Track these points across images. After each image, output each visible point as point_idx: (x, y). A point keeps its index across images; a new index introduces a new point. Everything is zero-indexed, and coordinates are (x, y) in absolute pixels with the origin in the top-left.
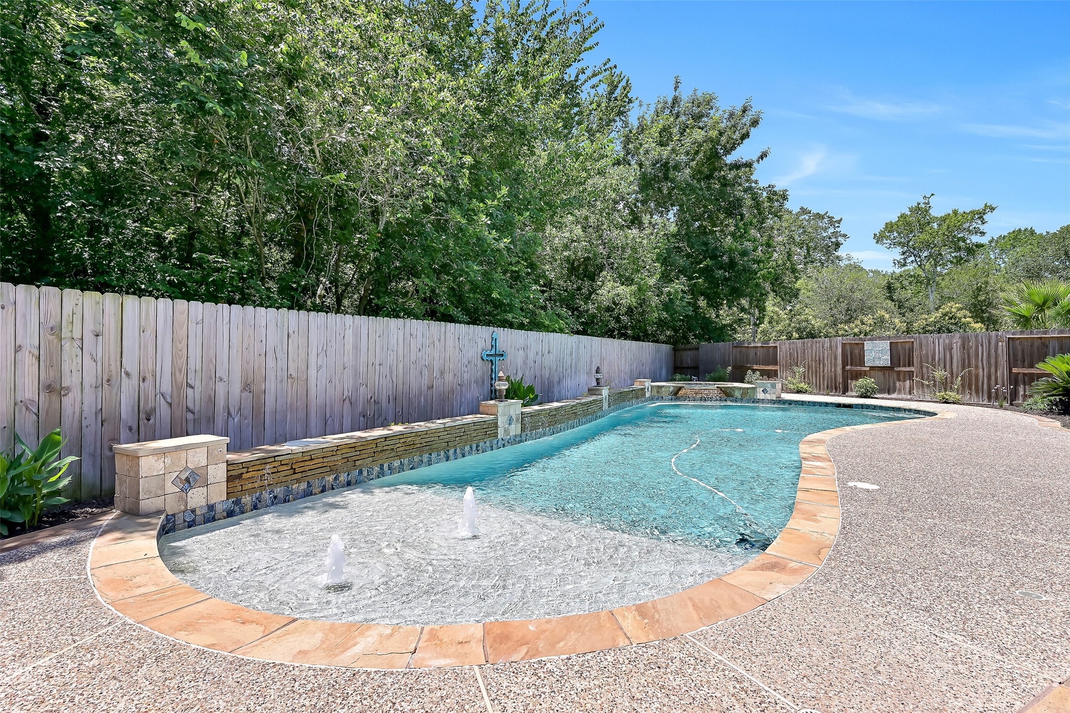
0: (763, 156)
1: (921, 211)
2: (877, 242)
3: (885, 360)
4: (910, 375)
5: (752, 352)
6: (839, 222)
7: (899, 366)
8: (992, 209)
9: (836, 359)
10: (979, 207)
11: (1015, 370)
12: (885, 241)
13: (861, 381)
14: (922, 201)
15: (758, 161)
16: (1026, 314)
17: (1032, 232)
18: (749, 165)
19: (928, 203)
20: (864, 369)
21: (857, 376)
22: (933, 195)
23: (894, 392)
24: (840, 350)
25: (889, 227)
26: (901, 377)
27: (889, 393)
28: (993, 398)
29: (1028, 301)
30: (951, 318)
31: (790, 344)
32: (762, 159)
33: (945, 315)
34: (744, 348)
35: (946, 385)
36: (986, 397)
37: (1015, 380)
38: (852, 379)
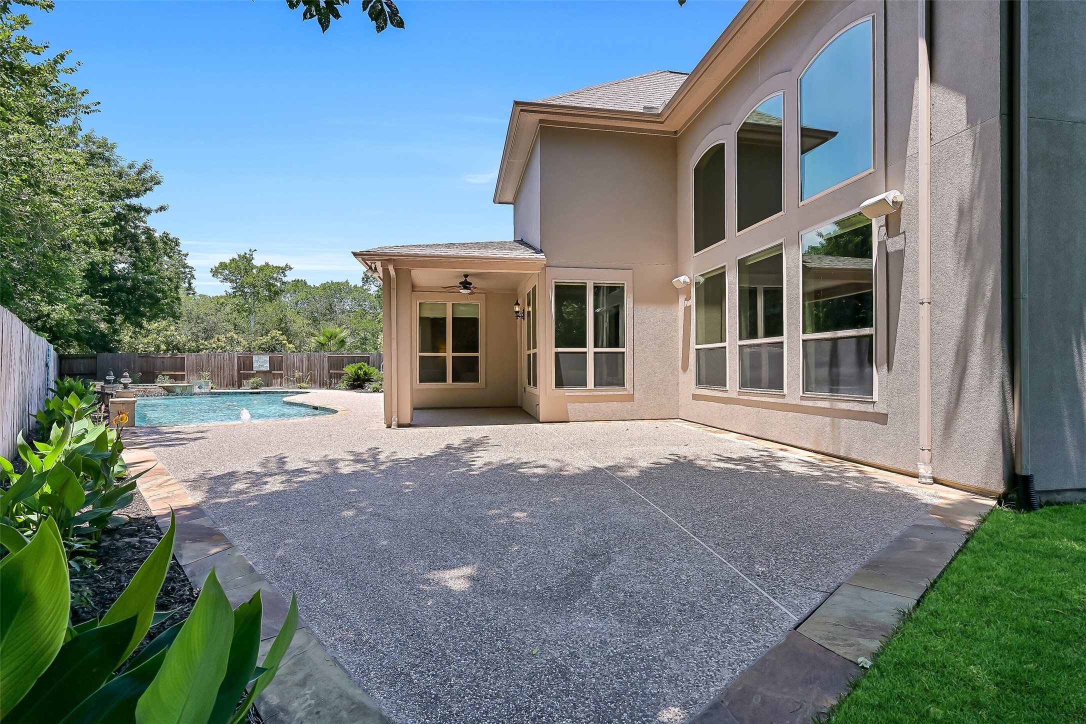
0: (162, 209)
1: (246, 259)
2: (213, 276)
3: (266, 367)
4: (281, 376)
5: (159, 362)
6: (186, 255)
7: (274, 370)
8: (291, 268)
9: (233, 366)
10: (283, 265)
11: (331, 371)
12: (219, 276)
13: (252, 380)
14: (248, 252)
15: (157, 211)
16: (323, 342)
17: (305, 283)
18: (148, 212)
19: (252, 255)
20: (253, 372)
21: (248, 377)
22: (255, 250)
23: (271, 386)
24: (236, 360)
25: (223, 266)
26: (275, 377)
27: (268, 387)
28: (322, 385)
29: (324, 335)
30: (276, 340)
31: (196, 356)
32: (161, 211)
33: (272, 338)
34: (151, 358)
35: (300, 380)
36: (318, 385)
37: (331, 376)
38: (244, 379)
